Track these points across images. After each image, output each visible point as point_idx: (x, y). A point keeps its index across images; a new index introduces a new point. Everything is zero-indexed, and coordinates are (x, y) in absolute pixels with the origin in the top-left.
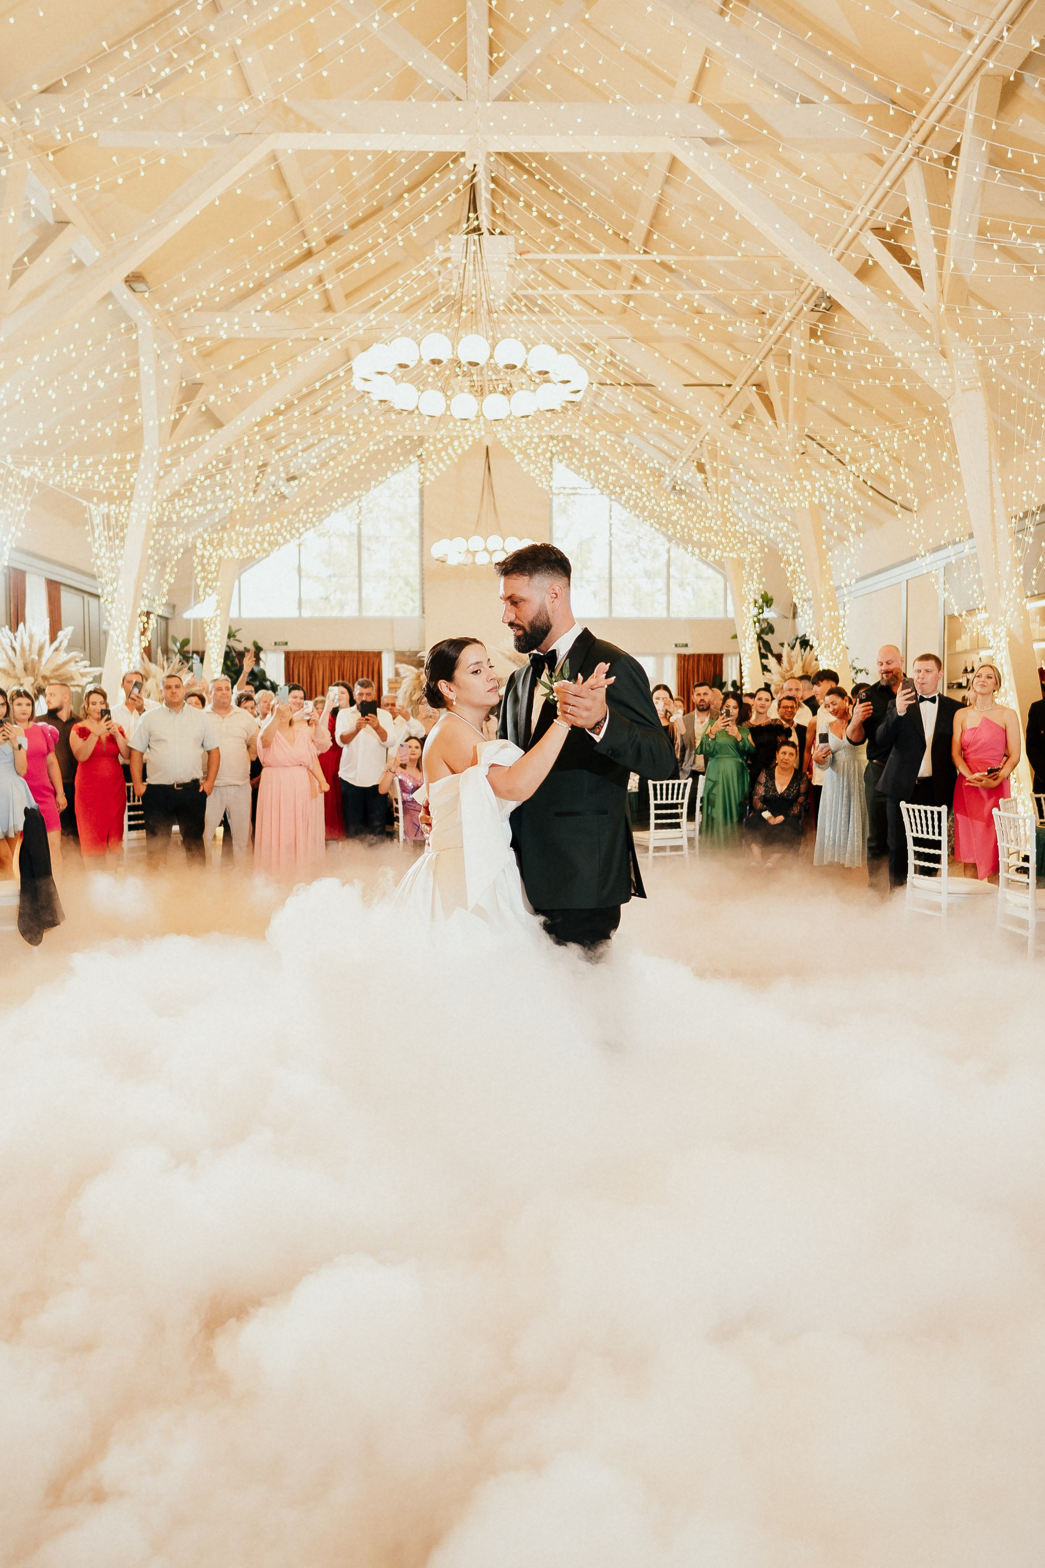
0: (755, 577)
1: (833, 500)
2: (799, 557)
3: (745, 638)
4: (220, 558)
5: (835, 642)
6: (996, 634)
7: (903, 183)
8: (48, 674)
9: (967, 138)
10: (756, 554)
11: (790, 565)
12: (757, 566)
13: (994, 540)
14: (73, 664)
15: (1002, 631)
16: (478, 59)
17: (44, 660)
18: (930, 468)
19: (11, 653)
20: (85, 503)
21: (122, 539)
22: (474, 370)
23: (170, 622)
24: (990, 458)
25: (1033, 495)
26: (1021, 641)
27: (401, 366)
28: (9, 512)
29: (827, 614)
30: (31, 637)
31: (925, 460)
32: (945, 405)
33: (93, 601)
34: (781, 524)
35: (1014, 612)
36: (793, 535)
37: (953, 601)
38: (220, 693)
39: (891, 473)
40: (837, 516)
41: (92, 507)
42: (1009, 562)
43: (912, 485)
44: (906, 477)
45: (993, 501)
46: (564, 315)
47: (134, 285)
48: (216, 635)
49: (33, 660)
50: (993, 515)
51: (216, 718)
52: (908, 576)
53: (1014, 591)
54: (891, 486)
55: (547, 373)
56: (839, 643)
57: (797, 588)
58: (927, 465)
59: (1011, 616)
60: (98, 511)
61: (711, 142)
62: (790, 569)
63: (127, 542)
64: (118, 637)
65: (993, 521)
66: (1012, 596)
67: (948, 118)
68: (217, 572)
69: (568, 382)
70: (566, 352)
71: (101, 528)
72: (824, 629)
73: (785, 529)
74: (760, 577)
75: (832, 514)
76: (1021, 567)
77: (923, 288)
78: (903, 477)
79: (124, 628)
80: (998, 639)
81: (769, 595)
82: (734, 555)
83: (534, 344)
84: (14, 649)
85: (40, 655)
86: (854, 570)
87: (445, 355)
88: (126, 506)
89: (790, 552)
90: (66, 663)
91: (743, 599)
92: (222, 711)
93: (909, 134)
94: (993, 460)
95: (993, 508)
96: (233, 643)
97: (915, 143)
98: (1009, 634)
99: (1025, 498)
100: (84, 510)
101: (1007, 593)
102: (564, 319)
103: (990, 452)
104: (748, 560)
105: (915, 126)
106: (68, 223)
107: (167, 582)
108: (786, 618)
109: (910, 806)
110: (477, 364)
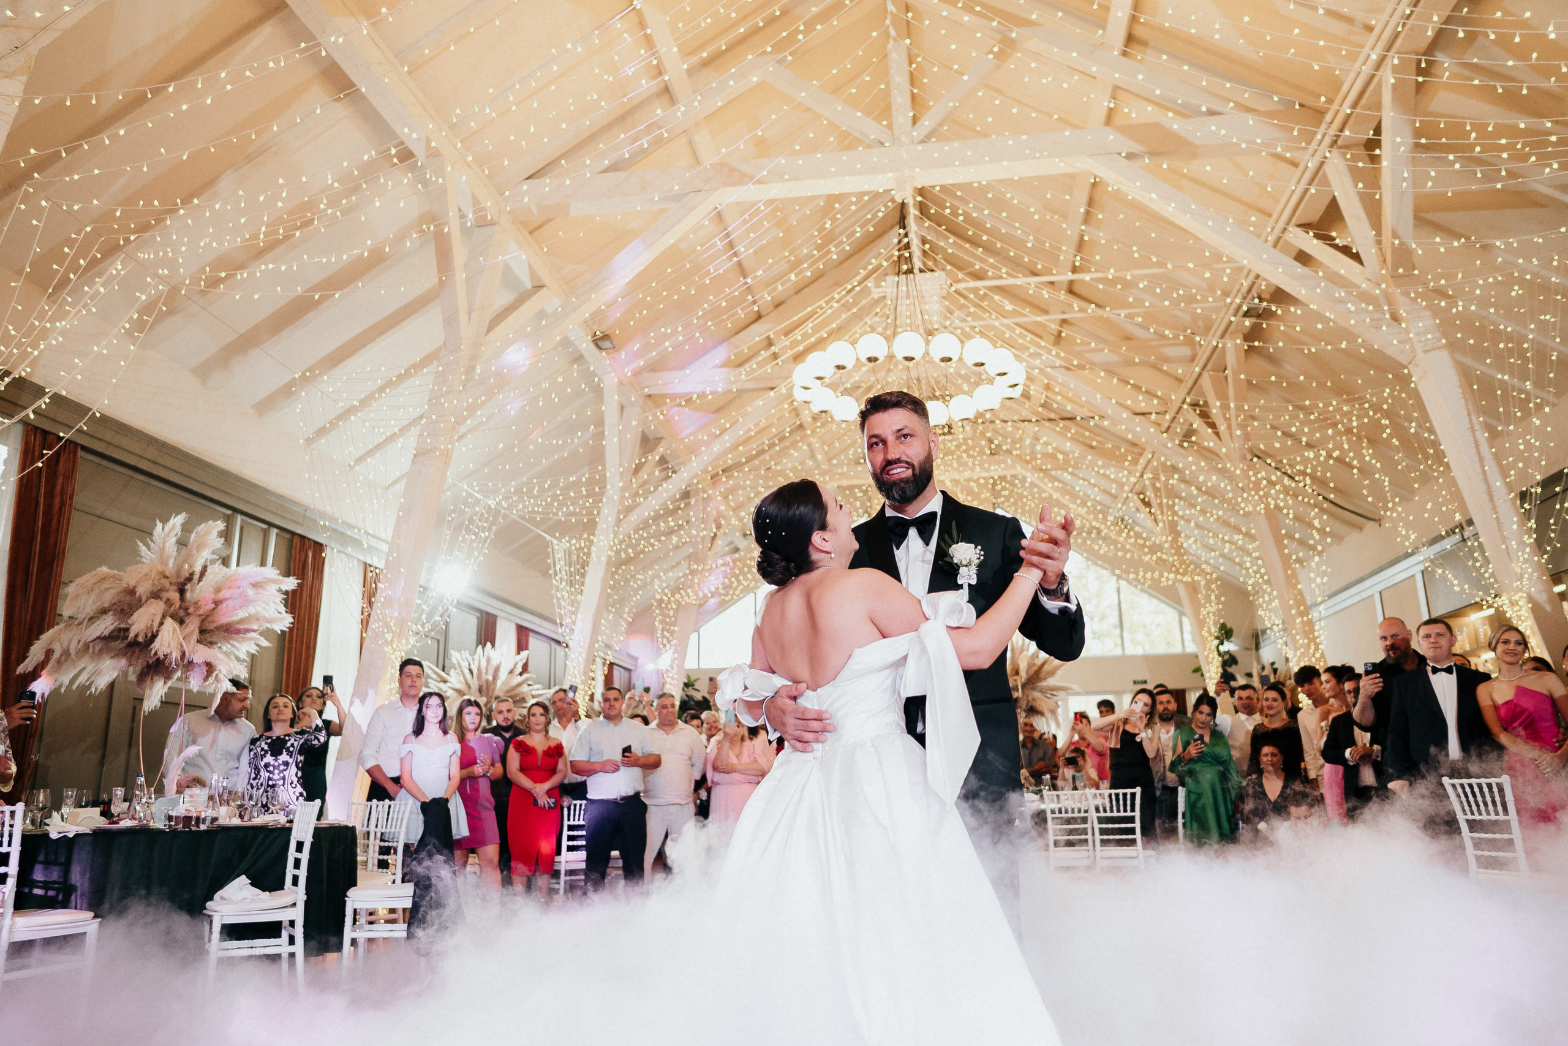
0: (1213, 598)
1: (1290, 502)
2: (1259, 567)
3: (1209, 663)
4: (678, 603)
5: (1313, 647)
6: (1512, 604)
7: (1325, 176)
8: (501, 695)
9: (1389, 116)
10: (1211, 574)
11: (1250, 577)
12: (1213, 586)
13: (1492, 499)
14: (525, 686)
15: (1521, 598)
16: (902, 113)
17: (499, 683)
18: (1397, 443)
19: (468, 675)
20: (548, 538)
21: (583, 575)
22: (911, 364)
23: (633, 674)
24: (1469, 415)
25: (1533, 441)
26: (1548, 608)
27: (839, 367)
28: (473, 537)
29: (1298, 620)
30: (488, 660)
31: (1391, 436)
32: (1406, 371)
33: (560, 651)
34: (1236, 537)
35: (1532, 574)
36: (1250, 547)
37: (1450, 576)
38: (665, 711)
39: (1353, 459)
40: (1297, 518)
41: (555, 542)
42: (1515, 519)
43: (1378, 465)
44: (1372, 458)
45: (1481, 460)
46: (997, 318)
47: (600, 343)
48: (673, 678)
49: (487, 681)
50: (1484, 472)
51: (661, 734)
52: (1381, 587)
53: (1528, 550)
54: (1355, 471)
55: (983, 364)
56: (1317, 649)
57: (1261, 600)
58: (1394, 440)
59: (1530, 579)
60: (560, 547)
61: (1130, 156)
62: (1250, 582)
63: (587, 579)
64: (574, 668)
65: (1486, 480)
66: (1526, 556)
67: (1363, 101)
68: (676, 617)
69: (1005, 374)
70: (1002, 346)
71: (563, 563)
72: (1298, 637)
73: (1240, 542)
74: (1218, 597)
75: (1291, 516)
76: (1533, 521)
77: (1361, 263)
78: (1367, 458)
79: (581, 660)
80: (1516, 608)
81: (1229, 626)
82: (1187, 579)
83: (969, 337)
84: (471, 672)
85: (495, 677)
86: (1324, 568)
87: (881, 353)
88: (585, 540)
89: (1248, 565)
90: (520, 685)
91: (1200, 624)
92: (666, 728)
93: (1323, 126)
94: (1474, 418)
95: (1483, 466)
96: (691, 692)
97: (1332, 131)
98: (1530, 599)
99: (1522, 447)
100: (547, 544)
101: (1520, 554)
102: (997, 324)
103: (1468, 409)
104: (1203, 583)
105: (1328, 117)
106: (542, 287)
107: (626, 620)
108: (1248, 649)
109: (1456, 781)
110: (912, 359)
